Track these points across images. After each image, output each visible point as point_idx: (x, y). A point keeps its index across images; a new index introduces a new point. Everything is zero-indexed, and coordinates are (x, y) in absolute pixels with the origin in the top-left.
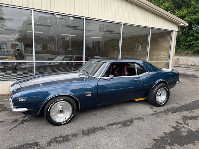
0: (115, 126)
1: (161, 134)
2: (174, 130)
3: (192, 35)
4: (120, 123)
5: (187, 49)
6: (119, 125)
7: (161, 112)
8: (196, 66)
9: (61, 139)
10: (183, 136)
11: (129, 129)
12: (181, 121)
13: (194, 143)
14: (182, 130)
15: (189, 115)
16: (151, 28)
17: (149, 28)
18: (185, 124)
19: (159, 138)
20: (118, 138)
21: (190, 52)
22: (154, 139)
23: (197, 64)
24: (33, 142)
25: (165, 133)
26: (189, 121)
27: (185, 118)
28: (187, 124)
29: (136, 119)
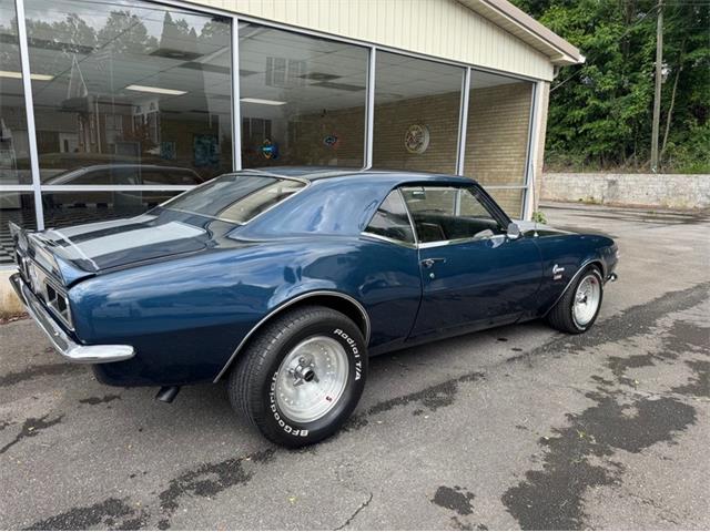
0: (398, 410)
1: (561, 421)
2: (595, 404)
3: (582, 103)
4: (413, 397)
5: (567, 148)
6: (413, 406)
7: (537, 351)
8: (593, 203)
9: (213, 477)
10: (629, 420)
11: (450, 416)
12: (608, 375)
13: (669, 438)
14: (621, 401)
15: (625, 354)
16: (470, 68)
17: (463, 67)
18: (622, 381)
19: (559, 436)
20: (423, 449)
21: (578, 160)
22: (543, 441)
23: (597, 197)
24: (100, 500)
25: (570, 416)
26: (630, 373)
27: (616, 364)
28: (629, 382)
29: (463, 378)
